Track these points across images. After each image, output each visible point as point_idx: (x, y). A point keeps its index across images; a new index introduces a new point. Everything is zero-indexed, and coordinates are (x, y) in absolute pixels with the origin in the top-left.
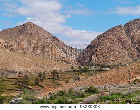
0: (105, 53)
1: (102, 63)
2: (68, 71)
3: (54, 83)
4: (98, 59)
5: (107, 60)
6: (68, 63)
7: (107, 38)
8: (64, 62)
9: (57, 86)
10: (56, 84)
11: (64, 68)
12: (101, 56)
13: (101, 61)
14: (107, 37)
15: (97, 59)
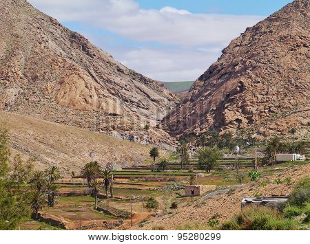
0: (275, 97)
1: (264, 134)
2: (134, 167)
3: (99, 209)
4: (251, 121)
5: (283, 123)
6: (131, 138)
7: (282, 39)
8: (115, 133)
9: (117, 221)
10: (106, 212)
11: (117, 155)
12: (262, 107)
13: (262, 130)
14: (284, 33)
15: (245, 121)
